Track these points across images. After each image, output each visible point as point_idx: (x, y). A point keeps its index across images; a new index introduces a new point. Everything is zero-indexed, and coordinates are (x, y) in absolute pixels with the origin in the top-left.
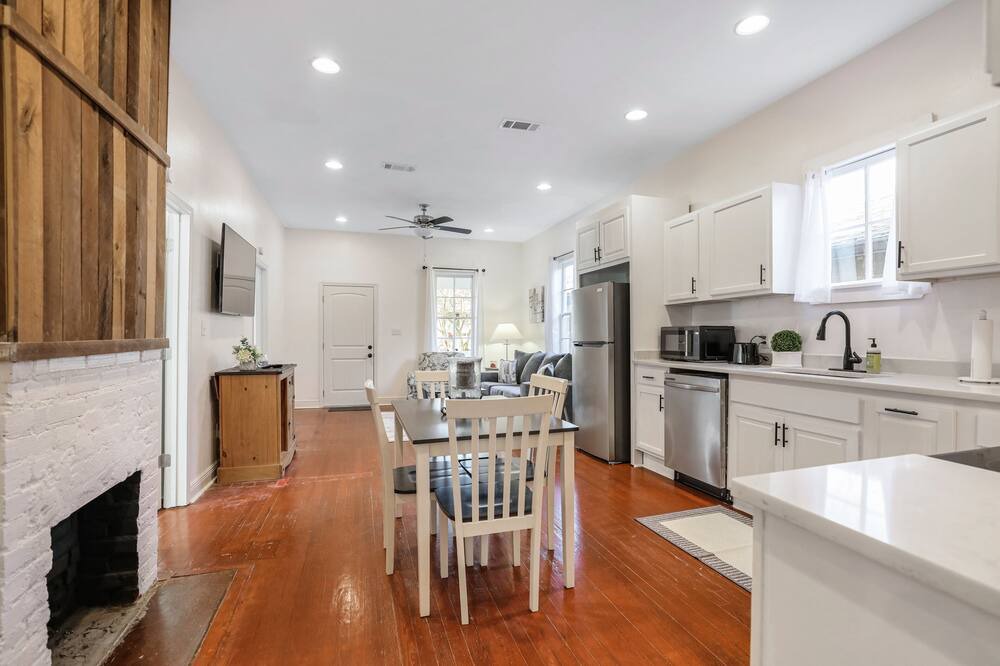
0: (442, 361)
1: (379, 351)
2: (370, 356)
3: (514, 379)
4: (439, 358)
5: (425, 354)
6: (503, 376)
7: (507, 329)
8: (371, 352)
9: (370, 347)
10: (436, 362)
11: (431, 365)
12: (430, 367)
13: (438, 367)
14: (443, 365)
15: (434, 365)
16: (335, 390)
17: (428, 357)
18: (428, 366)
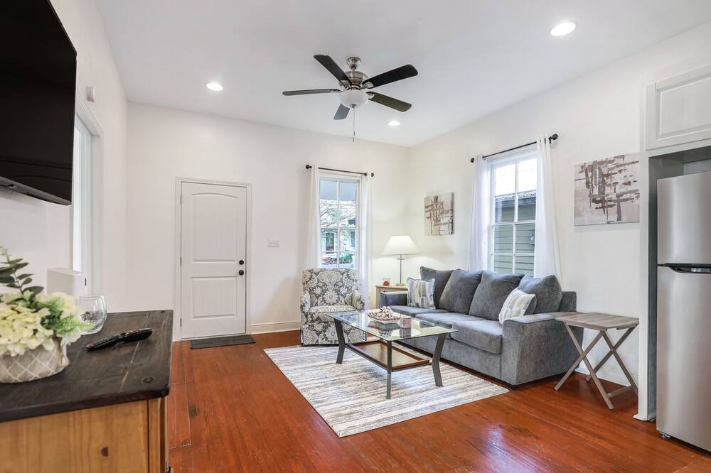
0: (334, 280)
1: (252, 268)
2: (241, 273)
3: (432, 303)
4: (330, 277)
5: (311, 271)
6: (418, 300)
7: (401, 242)
8: (242, 268)
9: (241, 262)
10: (327, 281)
11: (321, 284)
12: (321, 287)
13: (331, 287)
14: (336, 285)
15: (325, 285)
16: (196, 317)
17: (317, 274)
18: (318, 286)
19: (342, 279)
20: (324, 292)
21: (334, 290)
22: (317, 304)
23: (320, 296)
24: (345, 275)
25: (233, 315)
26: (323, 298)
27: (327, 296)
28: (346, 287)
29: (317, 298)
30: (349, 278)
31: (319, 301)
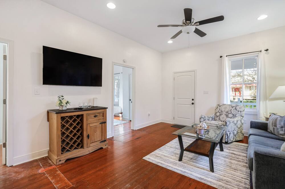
0: (226, 110)
1: (196, 102)
2: (193, 104)
4: (226, 108)
5: (218, 105)
8: (193, 102)
9: (193, 100)
10: (223, 110)
11: (220, 111)
12: (220, 113)
13: (224, 113)
14: (227, 112)
15: (222, 112)
16: (178, 117)
17: (220, 106)
18: (218, 112)
19: (231, 110)
20: (220, 115)
21: (226, 114)
22: (216, 120)
23: (218, 116)
24: (234, 108)
25: (190, 119)
26: (219, 118)
27: (221, 117)
28: (233, 114)
29: (217, 117)
30: (236, 110)
31: (217, 119)
